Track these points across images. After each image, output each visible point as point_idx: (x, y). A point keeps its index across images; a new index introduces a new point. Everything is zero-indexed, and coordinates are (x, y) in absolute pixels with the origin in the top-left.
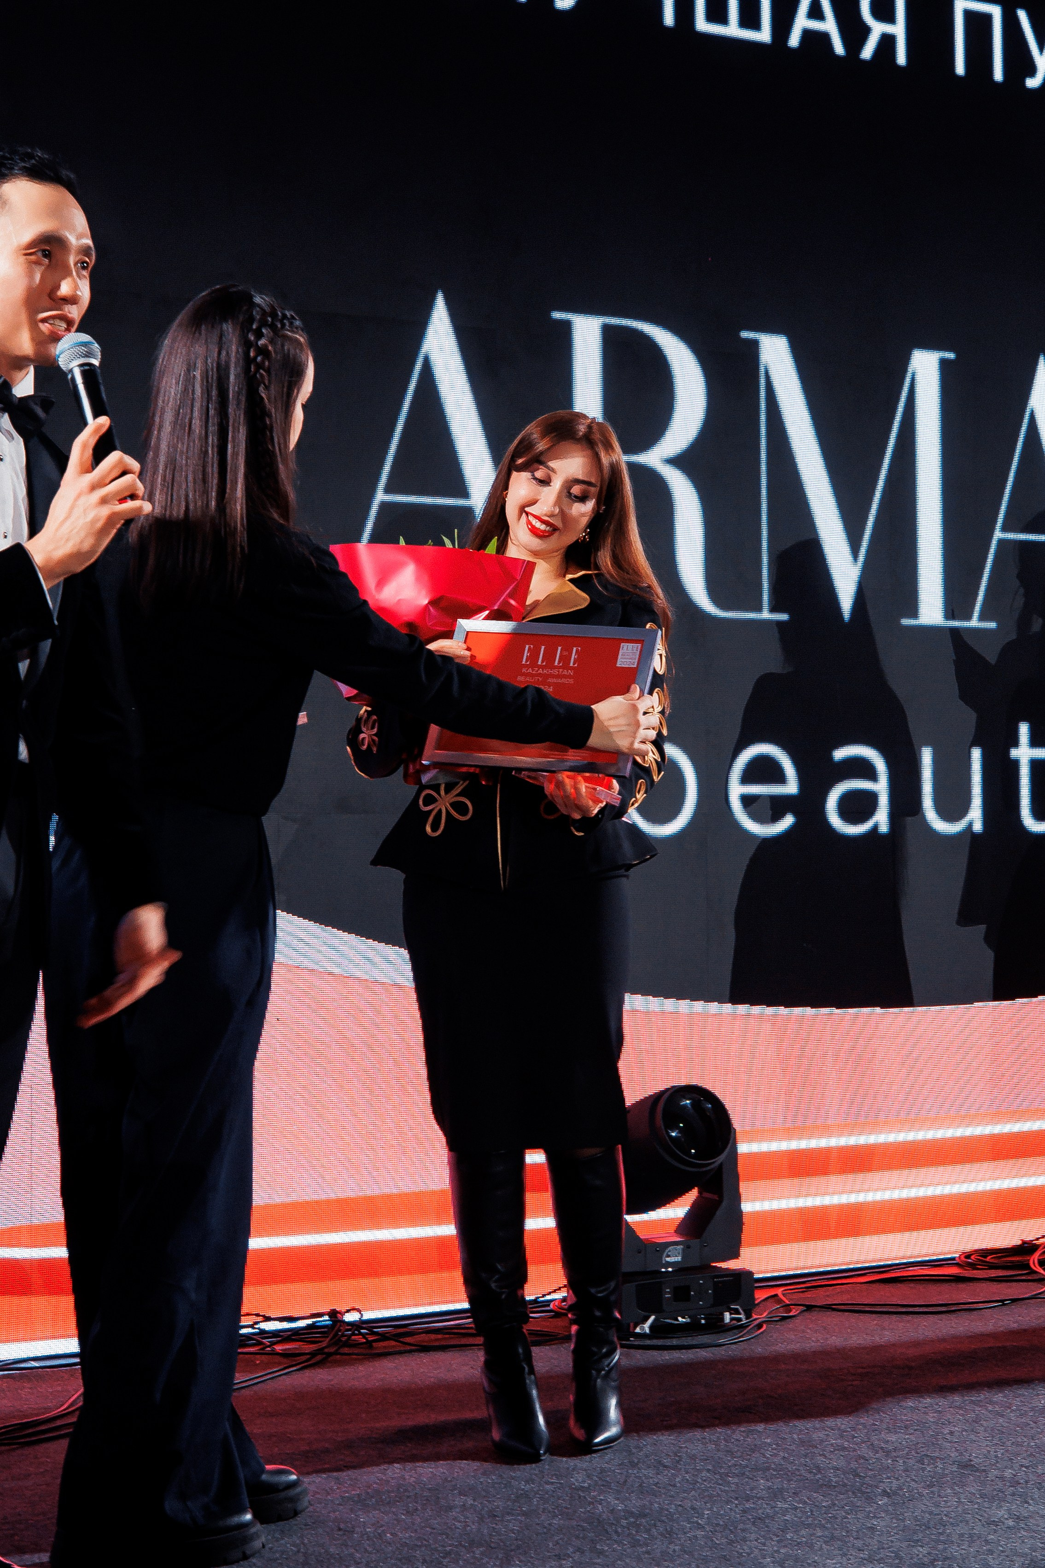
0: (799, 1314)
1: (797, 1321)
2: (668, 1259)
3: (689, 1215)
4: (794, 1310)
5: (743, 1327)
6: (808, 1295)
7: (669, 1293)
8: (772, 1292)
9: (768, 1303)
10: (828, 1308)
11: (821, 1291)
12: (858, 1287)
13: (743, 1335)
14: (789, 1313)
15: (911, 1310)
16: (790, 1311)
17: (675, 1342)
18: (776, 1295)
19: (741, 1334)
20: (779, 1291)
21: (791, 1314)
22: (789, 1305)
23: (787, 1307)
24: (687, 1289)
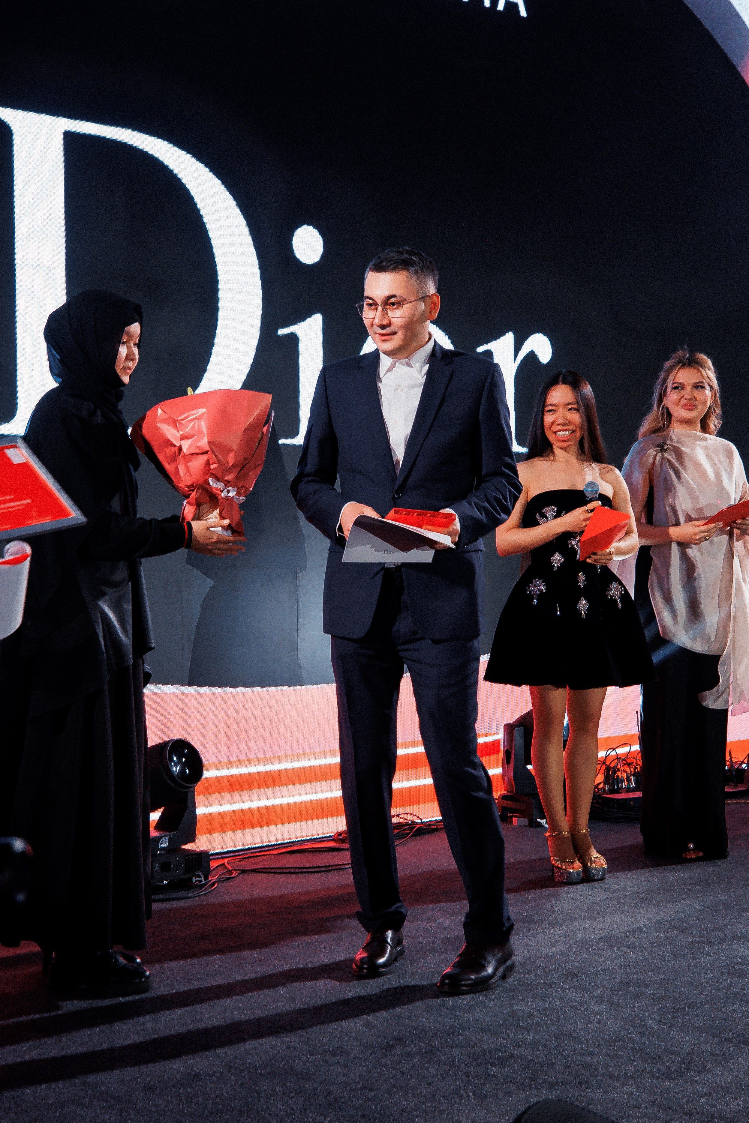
0: (237, 875)
1: (236, 880)
2: (162, 846)
3: (161, 817)
4: (234, 874)
5: (204, 885)
6: (243, 863)
7: (158, 867)
8: (220, 862)
9: (219, 869)
10: (255, 871)
11: (251, 860)
12: (273, 857)
13: (204, 890)
14: (231, 875)
15: (304, 870)
16: (232, 874)
17: (162, 897)
18: (223, 864)
19: (201, 890)
20: (226, 861)
21: (232, 876)
22: (231, 870)
23: (230, 872)
24: (169, 864)
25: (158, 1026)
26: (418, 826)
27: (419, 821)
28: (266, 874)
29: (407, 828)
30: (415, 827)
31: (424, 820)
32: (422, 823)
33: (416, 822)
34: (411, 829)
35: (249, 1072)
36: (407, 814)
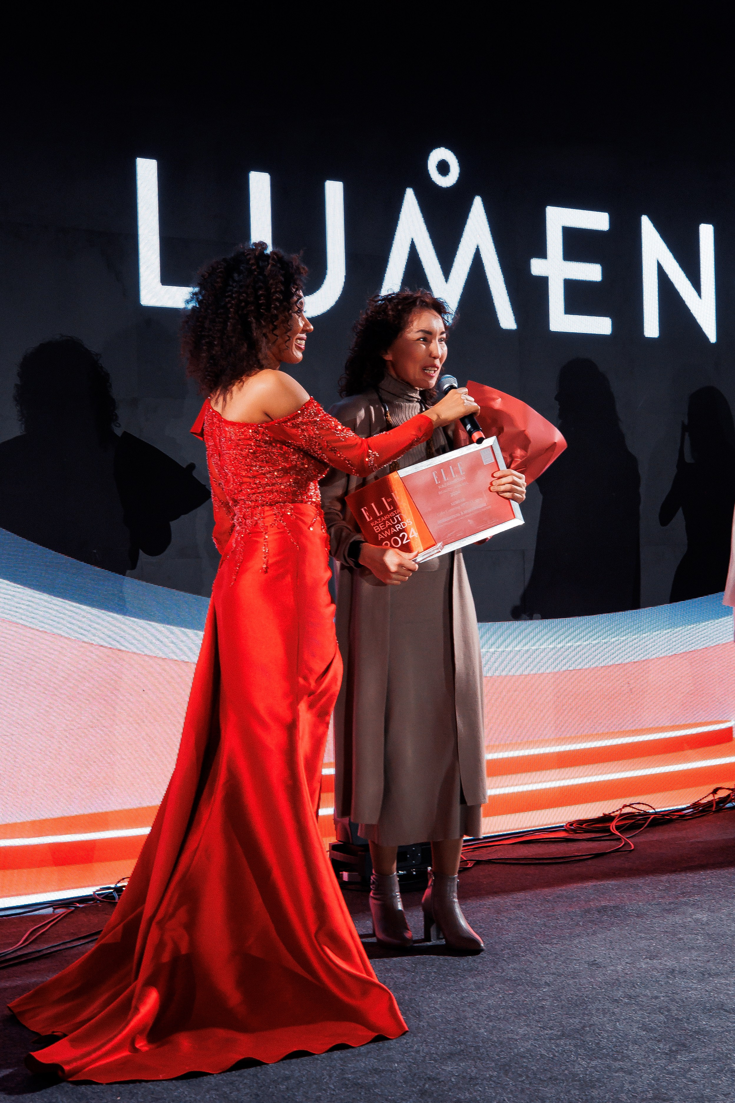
0: (473, 866)
1: (472, 871)
4: (469, 864)
10: (489, 862)
11: (484, 851)
12: (506, 847)
14: (466, 866)
16: (467, 864)
21: (468, 866)
25: (421, 1023)
26: (653, 817)
27: (652, 811)
28: (502, 865)
29: (641, 818)
30: (650, 817)
31: (657, 810)
32: (656, 813)
33: (648, 812)
34: (646, 819)
35: (528, 1077)
36: (639, 803)
